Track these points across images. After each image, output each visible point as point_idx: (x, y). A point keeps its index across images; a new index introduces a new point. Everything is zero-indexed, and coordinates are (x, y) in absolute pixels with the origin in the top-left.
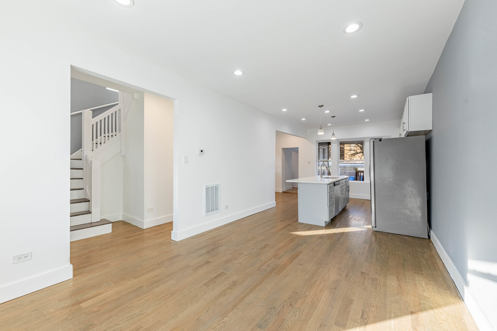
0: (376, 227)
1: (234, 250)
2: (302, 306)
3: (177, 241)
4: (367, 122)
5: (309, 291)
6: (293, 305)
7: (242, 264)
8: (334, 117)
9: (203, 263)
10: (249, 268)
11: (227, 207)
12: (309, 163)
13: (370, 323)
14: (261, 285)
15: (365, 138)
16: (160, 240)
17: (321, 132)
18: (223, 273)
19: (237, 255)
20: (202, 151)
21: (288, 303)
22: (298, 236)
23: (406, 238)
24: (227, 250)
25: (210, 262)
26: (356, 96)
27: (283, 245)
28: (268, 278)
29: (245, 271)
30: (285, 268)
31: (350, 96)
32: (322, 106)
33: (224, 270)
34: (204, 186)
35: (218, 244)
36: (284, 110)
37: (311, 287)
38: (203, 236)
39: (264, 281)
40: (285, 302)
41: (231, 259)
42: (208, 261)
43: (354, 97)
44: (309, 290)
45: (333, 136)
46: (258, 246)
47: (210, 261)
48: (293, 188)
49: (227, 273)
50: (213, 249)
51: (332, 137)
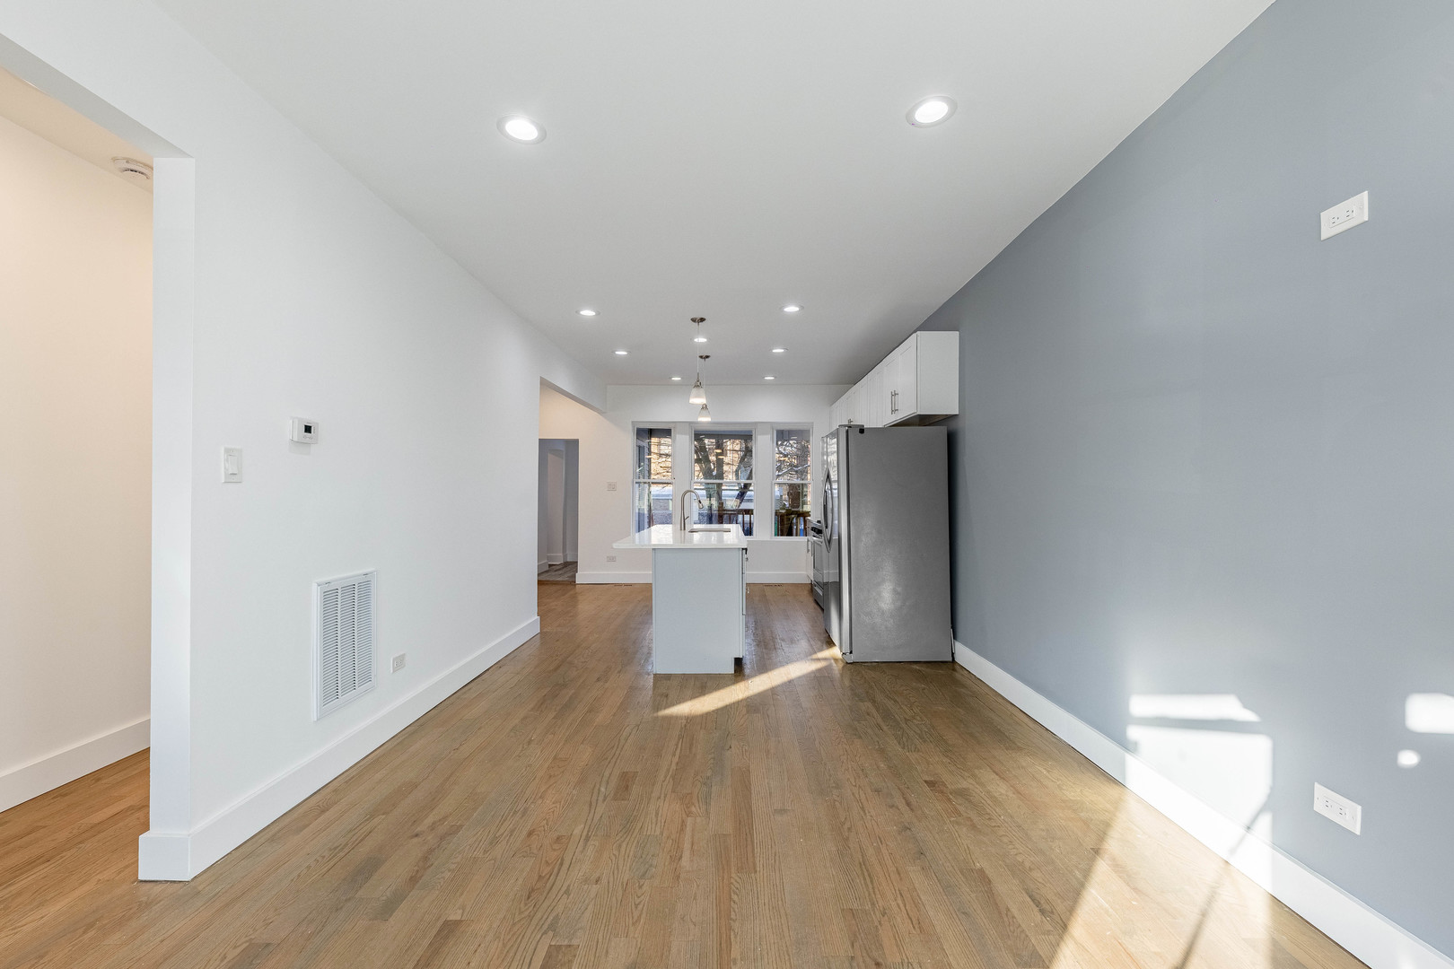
0: (851, 653)
1: (525, 833)
2: (907, 952)
3: (189, 879)
4: (769, 384)
5: (876, 890)
6: (880, 960)
7: (604, 881)
8: (707, 357)
9: (426, 942)
10: (640, 887)
11: (399, 662)
12: (612, 487)
13: (1069, 919)
14: (736, 937)
15: (756, 423)
16: (53, 909)
17: (698, 396)
18: (554, 951)
19: (554, 850)
20: (308, 429)
21: (864, 961)
22: (691, 720)
23: (916, 667)
24: (494, 841)
25: (458, 923)
26: (797, 309)
27: (676, 759)
28: (735, 897)
29: (636, 906)
30: (752, 842)
31: (784, 307)
32: (702, 320)
33: (551, 933)
34: (315, 586)
35: (433, 827)
36: (588, 313)
37: (869, 875)
38: (323, 812)
39: (733, 916)
40: (854, 964)
41: (540, 877)
42: (446, 923)
43: (792, 309)
44: (873, 888)
45: (704, 412)
46: (603, 789)
47: (452, 917)
48: (550, 565)
49: (575, 942)
50: (425, 858)
51: (700, 415)
